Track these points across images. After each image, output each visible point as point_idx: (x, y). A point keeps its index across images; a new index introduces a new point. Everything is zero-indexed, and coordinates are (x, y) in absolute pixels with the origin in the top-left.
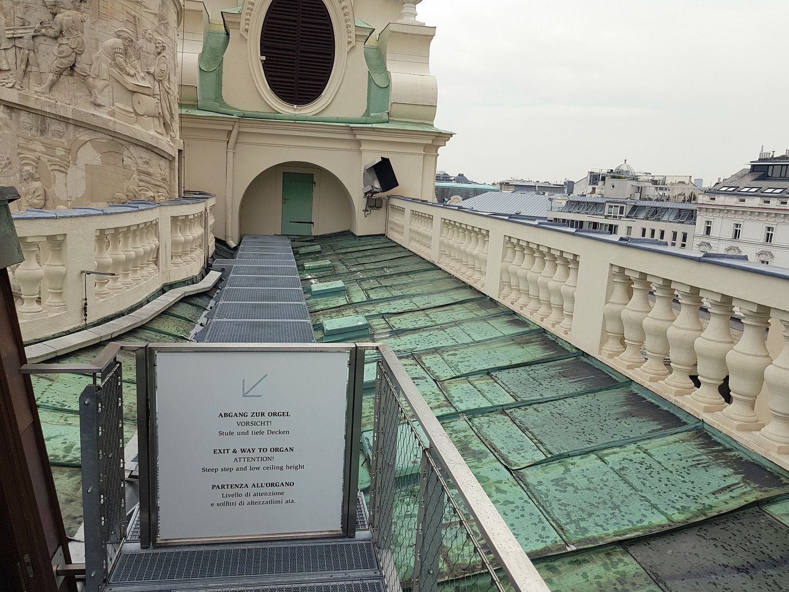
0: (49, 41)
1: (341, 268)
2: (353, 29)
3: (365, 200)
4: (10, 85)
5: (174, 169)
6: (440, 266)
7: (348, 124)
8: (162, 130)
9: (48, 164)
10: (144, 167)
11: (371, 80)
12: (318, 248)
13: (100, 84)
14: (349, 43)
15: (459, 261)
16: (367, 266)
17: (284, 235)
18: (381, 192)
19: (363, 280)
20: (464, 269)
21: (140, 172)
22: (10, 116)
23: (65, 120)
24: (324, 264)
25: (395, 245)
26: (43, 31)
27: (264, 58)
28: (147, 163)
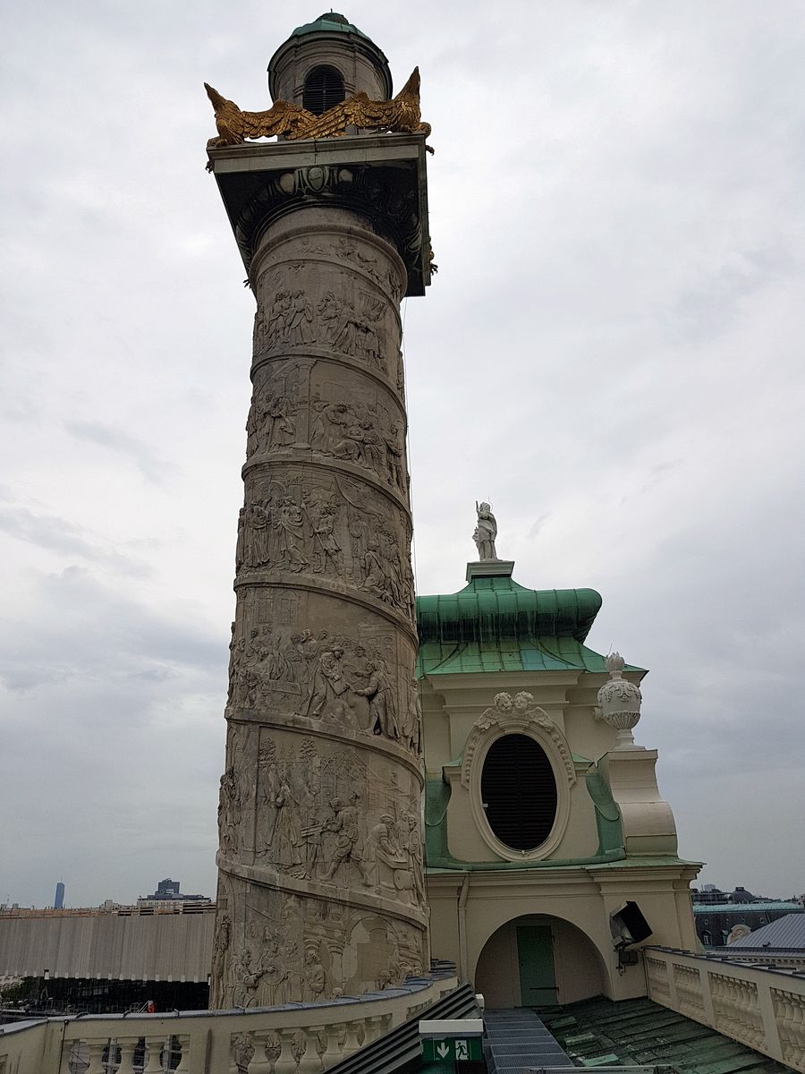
0: (332, 834)
1: (607, 1042)
2: (571, 765)
3: (617, 955)
4: (302, 877)
5: (426, 940)
6: (719, 1030)
7: (583, 866)
8: (416, 902)
9: (328, 947)
10: (403, 941)
11: (598, 814)
12: (572, 1020)
13: (369, 865)
14: (570, 779)
15: (736, 1021)
16: (636, 1038)
17: (525, 1007)
18: (633, 943)
19: (636, 1053)
20: (745, 1031)
21: (401, 946)
22: (299, 904)
23: (342, 903)
24: (588, 1038)
25: (662, 1009)
26: (329, 827)
27: (486, 805)
28: (405, 936)
